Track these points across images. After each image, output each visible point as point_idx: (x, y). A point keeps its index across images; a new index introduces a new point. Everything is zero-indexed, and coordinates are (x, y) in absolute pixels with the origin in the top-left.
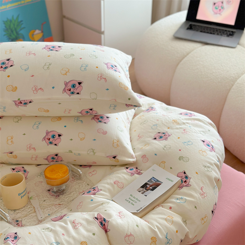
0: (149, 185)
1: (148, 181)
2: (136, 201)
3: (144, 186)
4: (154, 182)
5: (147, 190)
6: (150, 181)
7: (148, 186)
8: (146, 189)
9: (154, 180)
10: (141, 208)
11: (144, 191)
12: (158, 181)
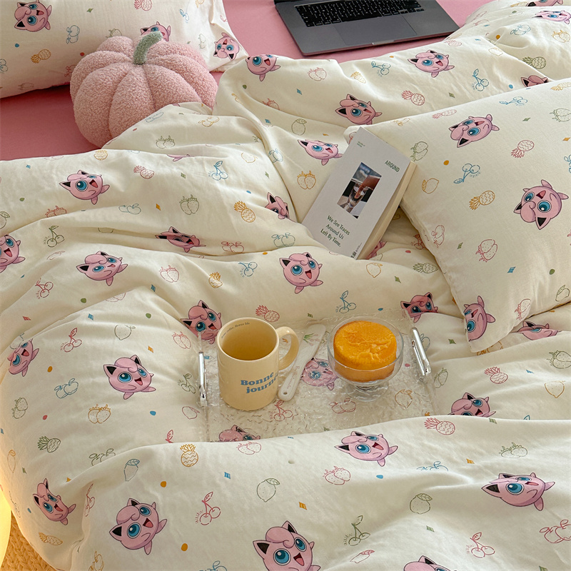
5: (357, 200)
9: (365, 172)
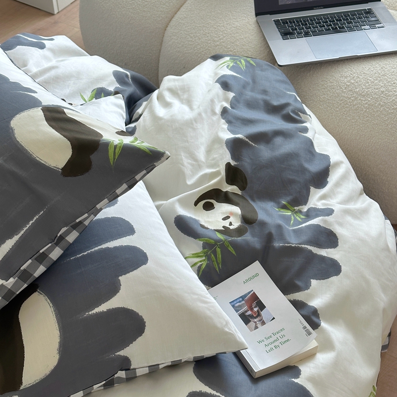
0: (246, 312)
1: (237, 311)
2: (278, 336)
3: (246, 319)
4: (243, 302)
6: (238, 309)
7: (249, 313)
8: (255, 318)
10: (305, 328)
11: (260, 321)
12: (243, 297)
